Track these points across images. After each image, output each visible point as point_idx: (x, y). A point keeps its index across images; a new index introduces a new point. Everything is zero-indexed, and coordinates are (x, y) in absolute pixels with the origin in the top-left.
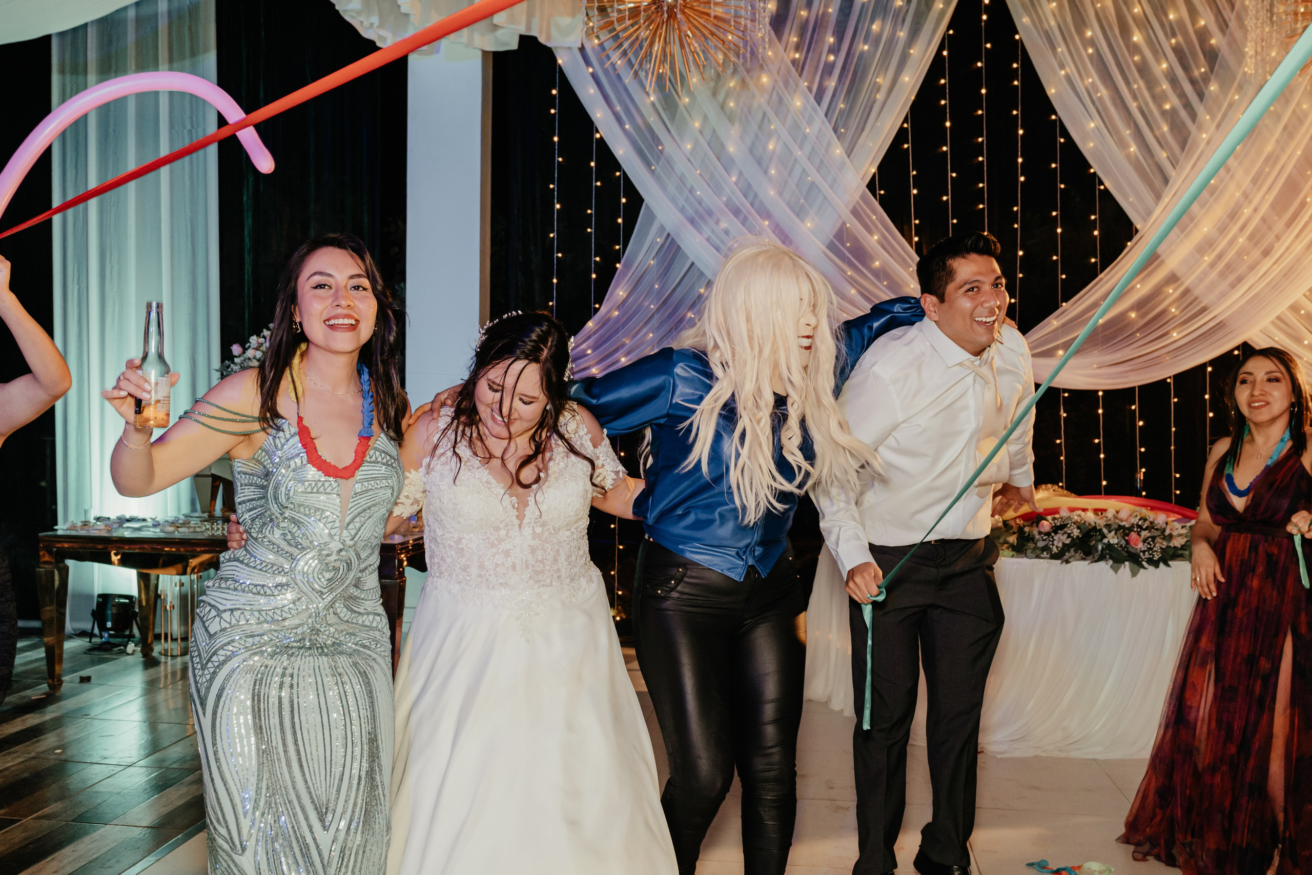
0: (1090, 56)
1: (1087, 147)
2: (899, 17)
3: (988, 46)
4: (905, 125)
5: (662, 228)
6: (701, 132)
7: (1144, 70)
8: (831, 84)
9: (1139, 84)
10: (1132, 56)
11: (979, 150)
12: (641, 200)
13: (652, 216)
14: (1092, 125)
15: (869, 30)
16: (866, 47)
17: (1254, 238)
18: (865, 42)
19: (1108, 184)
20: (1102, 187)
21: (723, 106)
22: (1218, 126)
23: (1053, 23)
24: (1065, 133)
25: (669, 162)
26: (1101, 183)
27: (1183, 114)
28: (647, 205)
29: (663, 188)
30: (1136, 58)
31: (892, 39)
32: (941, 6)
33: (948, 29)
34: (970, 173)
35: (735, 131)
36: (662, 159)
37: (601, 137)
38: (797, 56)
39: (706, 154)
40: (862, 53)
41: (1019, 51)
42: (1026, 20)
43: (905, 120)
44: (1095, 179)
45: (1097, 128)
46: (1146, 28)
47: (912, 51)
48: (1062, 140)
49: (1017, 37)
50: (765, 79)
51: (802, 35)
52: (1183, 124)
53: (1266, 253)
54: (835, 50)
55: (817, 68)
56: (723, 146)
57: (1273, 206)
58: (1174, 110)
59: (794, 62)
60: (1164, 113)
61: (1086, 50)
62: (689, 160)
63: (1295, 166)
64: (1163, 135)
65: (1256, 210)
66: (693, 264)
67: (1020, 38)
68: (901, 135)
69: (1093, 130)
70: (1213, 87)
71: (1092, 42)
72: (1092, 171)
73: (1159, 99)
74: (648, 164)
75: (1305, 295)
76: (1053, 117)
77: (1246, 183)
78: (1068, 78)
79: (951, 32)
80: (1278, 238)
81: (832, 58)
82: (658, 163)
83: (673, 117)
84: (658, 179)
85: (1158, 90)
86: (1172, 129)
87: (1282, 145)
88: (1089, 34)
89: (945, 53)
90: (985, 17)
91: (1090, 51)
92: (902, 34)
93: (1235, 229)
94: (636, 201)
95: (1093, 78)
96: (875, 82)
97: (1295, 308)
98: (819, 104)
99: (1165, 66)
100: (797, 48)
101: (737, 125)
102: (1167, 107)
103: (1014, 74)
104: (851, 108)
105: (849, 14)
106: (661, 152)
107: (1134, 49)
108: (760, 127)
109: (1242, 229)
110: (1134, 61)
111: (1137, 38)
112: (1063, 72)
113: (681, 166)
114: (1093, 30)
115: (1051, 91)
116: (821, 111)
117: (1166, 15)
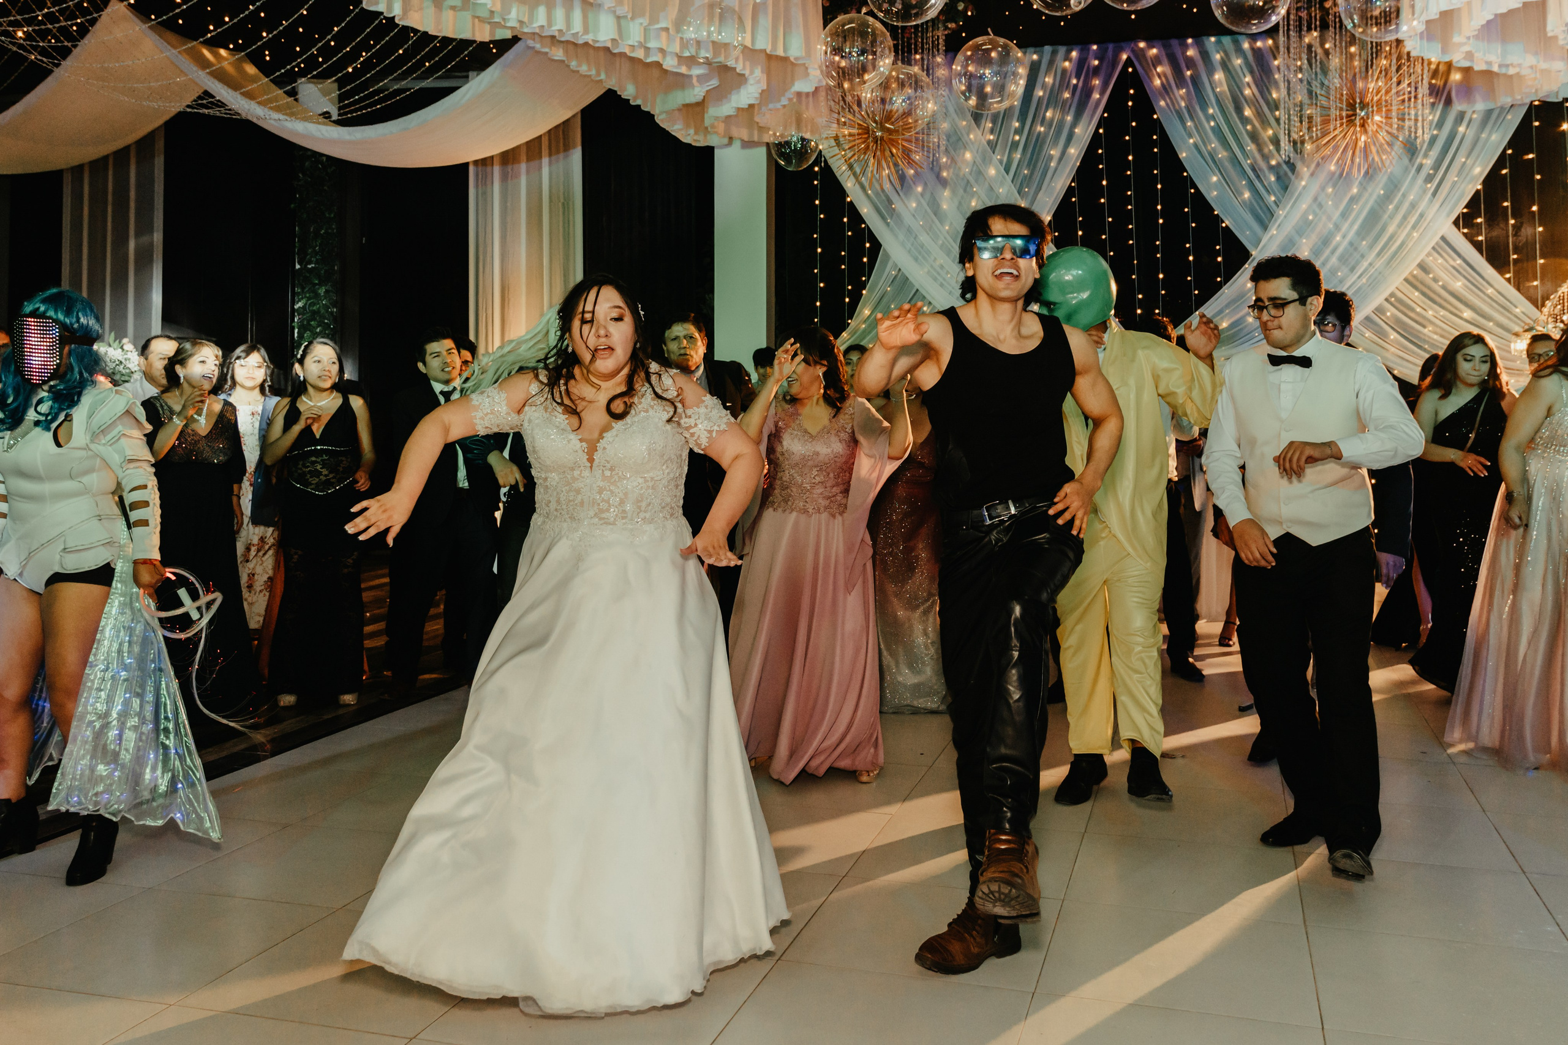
0: (1212, 128)
1: (1211, 195)
2: (1064, 107)
3: (1134, 124)
4: (1073, 184)
5: (896, 265)
6: (922, 195)
7: (1254, 137)
8: (1017, 156)
9: (1251, 147)
10: (1244, 126)
11: (1128, 200)
12: (880, 245)
13: (887, 257)
14: (1215, 179)
15: (1044, 117)
16: (1042, 129)
17: (1343, 259)
18: (1042, 125)
19: (1227, 222)
20: (1224, 225)
21: (938, 176)
22: (1312, 175)
23: (1183, 104)
24: (1194, 186)
25: (899, 216)
26: (1223, 222)
27: (1285, 167)
28: (884, 250)
29: (896, 236)
30: (1249, 127)
31: (1061, 123)
32: (1098, 96)
33: (1103, 113)
34: (1123, 217)
35: (947, 193)
36: (895, 215)
37: (851, 201)
38: (992, 137)
39: (926, 211)
40: (1040, 133)
41: (1158, 126)
42: (1162, 103)
43: (1073, 181)
44: (1218, 219)
45: (1219, 180)
46: (1255, 106)
47: (1076, 130)
48: (1192, 191)
49: (1155, 116)
50: (968, 155)
51: (994, 122)
52: (1286, 174)
53: (1352, 269)
54: (1018, 131)
55: (1006, 146)
56: (939, 206)
57: (1358, 233)
58: (1279, 164)
59: (989, 142)
60: (1271, 168)
61: (1209, 122)
62: (914, 216)
63: (1376, 201)
64: (1270, 183)
65: (1344, 237)
66: (917, 290)
67: (1158, 118)
68: (1070, 192)
69: (1215, 183)
70: (1308, 147)
71: (1213, 117)
72: (1216, 213)
73: (1266, 158)
74: (883, 218)
75: (1387, 300)
76: (1185, 174)
77: (1336, 215)
78: (1196, 145)
79: (1106, 115)
80: (1363, 256)
81: (1017, 138)
82: (891, 218)
83: (902, 186)
84: (892, 230)
85: (1266, 151)
86: (1278, 178)
87: (1363, 187)
88: (1211, 111)
89: (1101, 131)
90: (1130, 104)
91: (1212, 124)
92: (1069, 118)
93: (1327, 252)
94: (877, 246)
95: (1214, 144)
96: (1050, 155)
97: (1379, 310)
98: (1008, 174)
99: (1270, 132)
100: (992, 131)
101: (948, 188)
102: (1273, 163)
103: (1154, 144)
104: (1032, 174)
105: (1029, 107)
106: (894, 209)
107: (1245, 121)
108: (965, 191)
109: (1333, 252)
110: (1247, 131)
111: (1248, 112)
112: (1191, 141)
113: (908, 219)
114: (1213, 108)
115: (1183, 155)
116: (1009, 178)
117: (1270, 94)
